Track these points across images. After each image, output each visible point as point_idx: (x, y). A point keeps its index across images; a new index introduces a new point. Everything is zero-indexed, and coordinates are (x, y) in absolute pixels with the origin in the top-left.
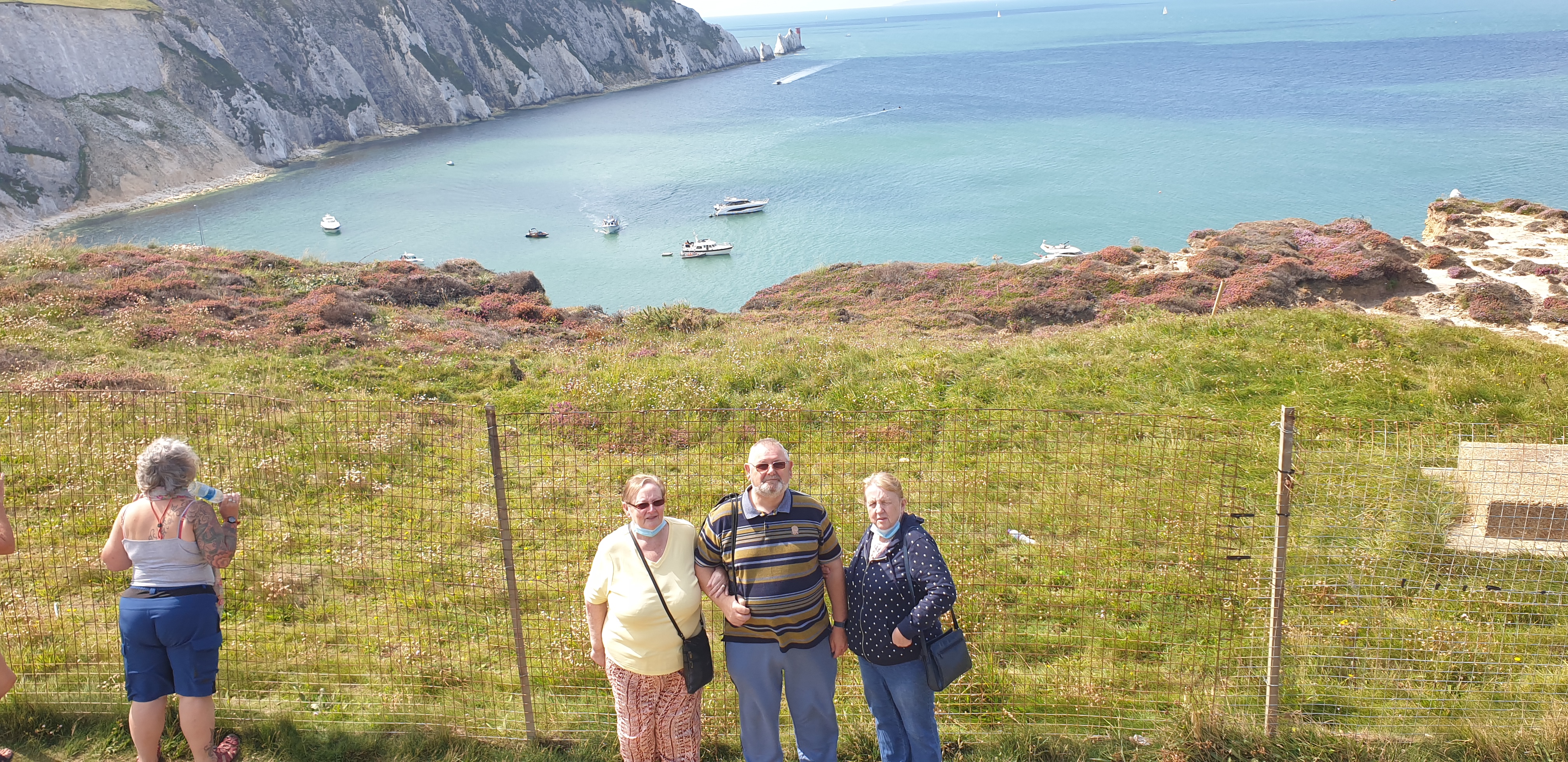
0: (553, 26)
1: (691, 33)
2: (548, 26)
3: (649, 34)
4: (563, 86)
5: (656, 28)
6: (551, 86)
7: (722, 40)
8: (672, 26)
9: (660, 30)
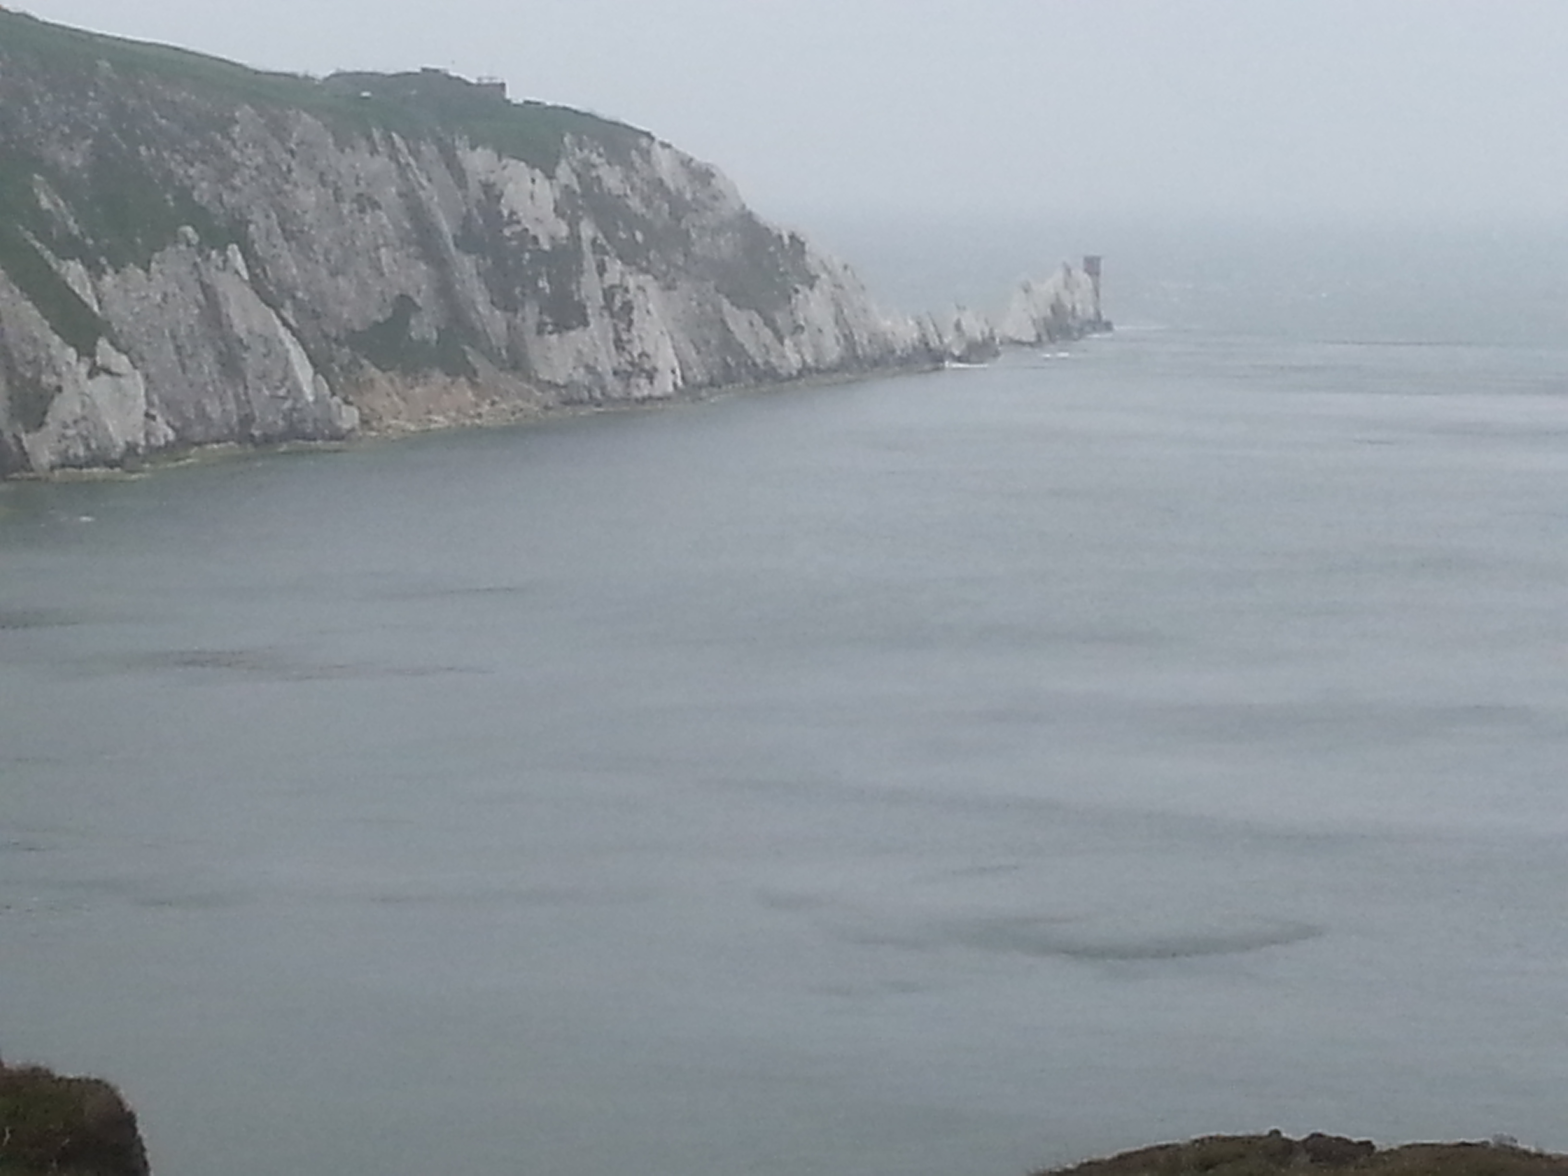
0: (203, 193)
1: (697, 250)
2: (184, 194)
3: (547, 247)
4: (213, 409)
5: (573, 225)
6: (169, 405)
7: (811, 281)
8: (633, 221)
9: (587, 230)
